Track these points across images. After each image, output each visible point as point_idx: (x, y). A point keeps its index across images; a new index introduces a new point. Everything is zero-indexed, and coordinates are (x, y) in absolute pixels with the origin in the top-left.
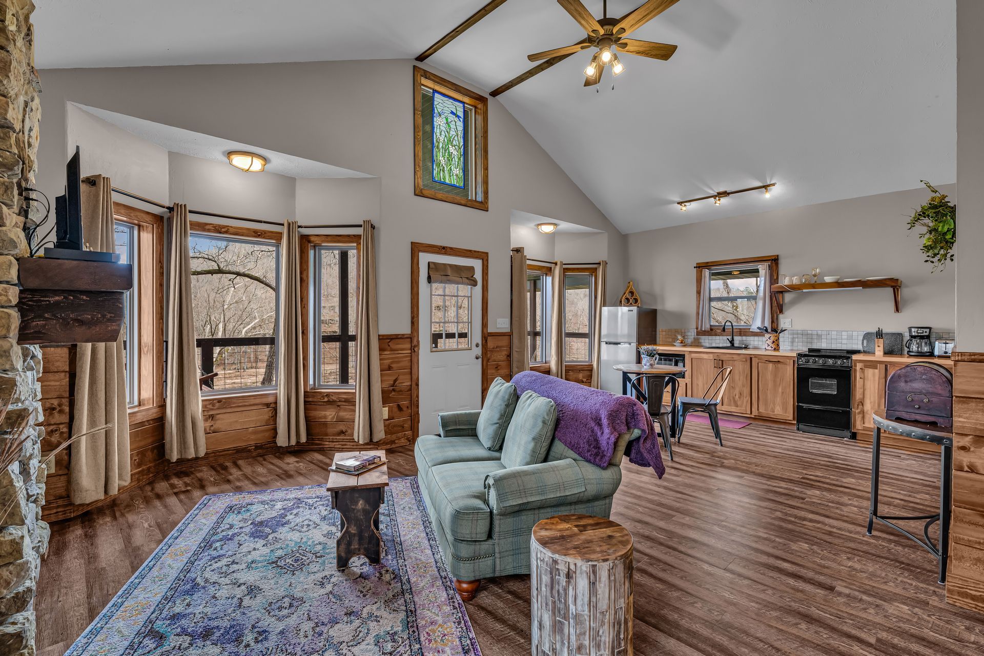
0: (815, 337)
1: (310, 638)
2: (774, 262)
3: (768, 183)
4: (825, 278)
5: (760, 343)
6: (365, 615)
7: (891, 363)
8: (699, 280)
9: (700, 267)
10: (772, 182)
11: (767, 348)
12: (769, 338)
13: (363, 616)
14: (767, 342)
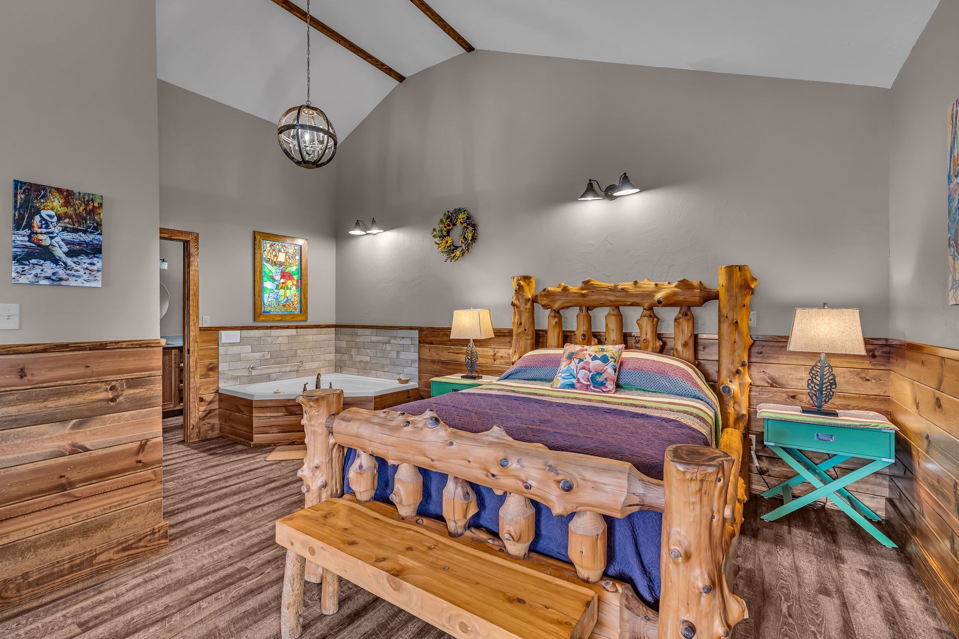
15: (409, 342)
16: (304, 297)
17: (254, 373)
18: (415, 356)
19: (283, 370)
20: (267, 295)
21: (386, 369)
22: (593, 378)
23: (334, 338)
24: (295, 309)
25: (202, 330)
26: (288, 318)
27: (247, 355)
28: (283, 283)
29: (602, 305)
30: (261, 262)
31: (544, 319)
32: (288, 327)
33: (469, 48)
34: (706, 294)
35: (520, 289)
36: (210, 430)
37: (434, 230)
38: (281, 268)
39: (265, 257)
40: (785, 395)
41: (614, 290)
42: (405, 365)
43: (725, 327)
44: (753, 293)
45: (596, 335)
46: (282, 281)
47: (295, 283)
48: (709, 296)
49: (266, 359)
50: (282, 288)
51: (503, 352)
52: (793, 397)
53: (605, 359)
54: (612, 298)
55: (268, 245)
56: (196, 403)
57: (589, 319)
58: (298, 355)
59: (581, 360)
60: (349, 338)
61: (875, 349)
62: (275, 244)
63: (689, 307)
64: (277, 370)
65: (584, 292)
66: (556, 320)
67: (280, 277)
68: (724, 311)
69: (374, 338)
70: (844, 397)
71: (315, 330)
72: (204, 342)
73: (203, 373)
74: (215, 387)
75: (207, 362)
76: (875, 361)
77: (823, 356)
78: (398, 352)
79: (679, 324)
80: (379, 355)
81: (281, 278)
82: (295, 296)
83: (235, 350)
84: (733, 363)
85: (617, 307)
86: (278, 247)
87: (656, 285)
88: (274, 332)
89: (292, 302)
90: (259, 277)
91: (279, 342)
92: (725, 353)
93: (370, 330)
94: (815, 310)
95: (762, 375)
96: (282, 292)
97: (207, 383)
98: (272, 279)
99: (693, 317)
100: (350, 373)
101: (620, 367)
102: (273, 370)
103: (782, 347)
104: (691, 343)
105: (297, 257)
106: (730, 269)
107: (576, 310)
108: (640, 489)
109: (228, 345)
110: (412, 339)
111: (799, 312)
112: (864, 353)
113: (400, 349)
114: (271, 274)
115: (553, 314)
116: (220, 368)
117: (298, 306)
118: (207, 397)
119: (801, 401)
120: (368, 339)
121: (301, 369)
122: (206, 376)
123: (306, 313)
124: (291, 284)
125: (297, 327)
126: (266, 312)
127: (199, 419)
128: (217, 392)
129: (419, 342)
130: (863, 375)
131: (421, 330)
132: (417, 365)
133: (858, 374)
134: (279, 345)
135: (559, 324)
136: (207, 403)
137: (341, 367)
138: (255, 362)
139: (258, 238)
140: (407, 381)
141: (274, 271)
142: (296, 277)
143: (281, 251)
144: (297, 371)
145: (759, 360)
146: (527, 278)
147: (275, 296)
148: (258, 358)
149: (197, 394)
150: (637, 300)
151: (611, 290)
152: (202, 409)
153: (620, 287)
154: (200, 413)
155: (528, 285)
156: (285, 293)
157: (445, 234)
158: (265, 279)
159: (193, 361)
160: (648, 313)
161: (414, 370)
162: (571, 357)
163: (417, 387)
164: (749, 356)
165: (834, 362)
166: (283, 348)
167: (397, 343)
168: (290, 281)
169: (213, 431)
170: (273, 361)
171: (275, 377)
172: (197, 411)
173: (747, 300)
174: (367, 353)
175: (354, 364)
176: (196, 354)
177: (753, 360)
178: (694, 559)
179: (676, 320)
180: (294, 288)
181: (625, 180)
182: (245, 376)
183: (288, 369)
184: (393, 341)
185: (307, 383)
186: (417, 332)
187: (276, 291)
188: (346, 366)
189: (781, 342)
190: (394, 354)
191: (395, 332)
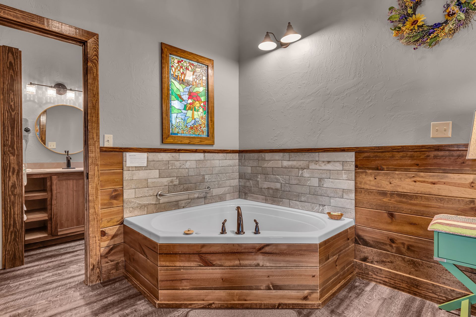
15: (338, 167)
16: (211, 120)
17: (162, 200)
18: (351, 185)
19: (192, 197)
20: (175, 115)
23: (237, 164)
24: (203, 132)
25: (104, 150)
26: (197, 141)
27: (154, 180)
28: (190, 104)
30: (168, 78)
32: (196, 151)
36: (113, 269)
38: (188, 87)
39: (172, 73)
42: (332, 195)
46: (190, 101)
47: (202, 104)
49: (175, 185)
50: (190, 109)
55: (176, 61)
56: (97, 238)
58: (206, 181)
60: (255, 164)
62: (182, 61)
64: (185, 197)
67: (187, 96)
69: (286, 163)
71: (221, 155)
72: (106, 165)
73: (106, 202)
74: (120, 218)
75: (109, 188)
78: (320, 180)
80: (294, 182)
81: (189, 98)
82: (202, 118)
83: (142, 174)
86: (185, 64)
88: (183, 156)
89: (200, 125)
90: (166, 94)
91: (187, 166)
93: (281, 154)
96: (189, 113)
97: (111, 214)
98: (180, 97)
100: (256, 200)
102: (182, 196)
105: (204, 78)
109: (134, 169)
110: (344, 163)
113: (324, 176)
114: (179, 93)
116: (126, 196)
117: (205, 129)
118: (110, 230)
120: (279, 164)
121: (208, 195)
122: (110, 205)
123: (213, 137)
124: (198, 105)
125: (204, 152)
126: (174, 134)
127: (101, 256)
128: (122, 223)
129: (356, 166)
131: (358, 151)
132: (353, 196)
134: (187, 170)
136: (110, 237)
137: (246, 194)
138: (163, 189)
139: (165, 50)
140: (339, 217)
141: (182, 90)
142: (203, 99)
143: (188, 69)
144: (205, 198)
147: (183, 117)
148: (166, 184)
149: (98, 227)
152: (104, 244)
154: (102, 250)
156: (193, 114)
158: (173, 97)
159: (92, 188)
161: (348, 203)
163: (353, 224)
166: (191, 173)
167: (320, 168)
168: (197, 102)
169: (117, 270)
170: (182, 187)
171: (183, 205)
172: (98, 248)
174: (277, 179)
175: (261, 191)
176: (96, 179)
180: (201, 110)
182: (153, 204)
183: (196, 196)
184: (312, 166)
185: (225, 221)
186: (353, 154)
187: (184, 111)
188: (250, 191)
190: (315, 182)
191: (316, 156)
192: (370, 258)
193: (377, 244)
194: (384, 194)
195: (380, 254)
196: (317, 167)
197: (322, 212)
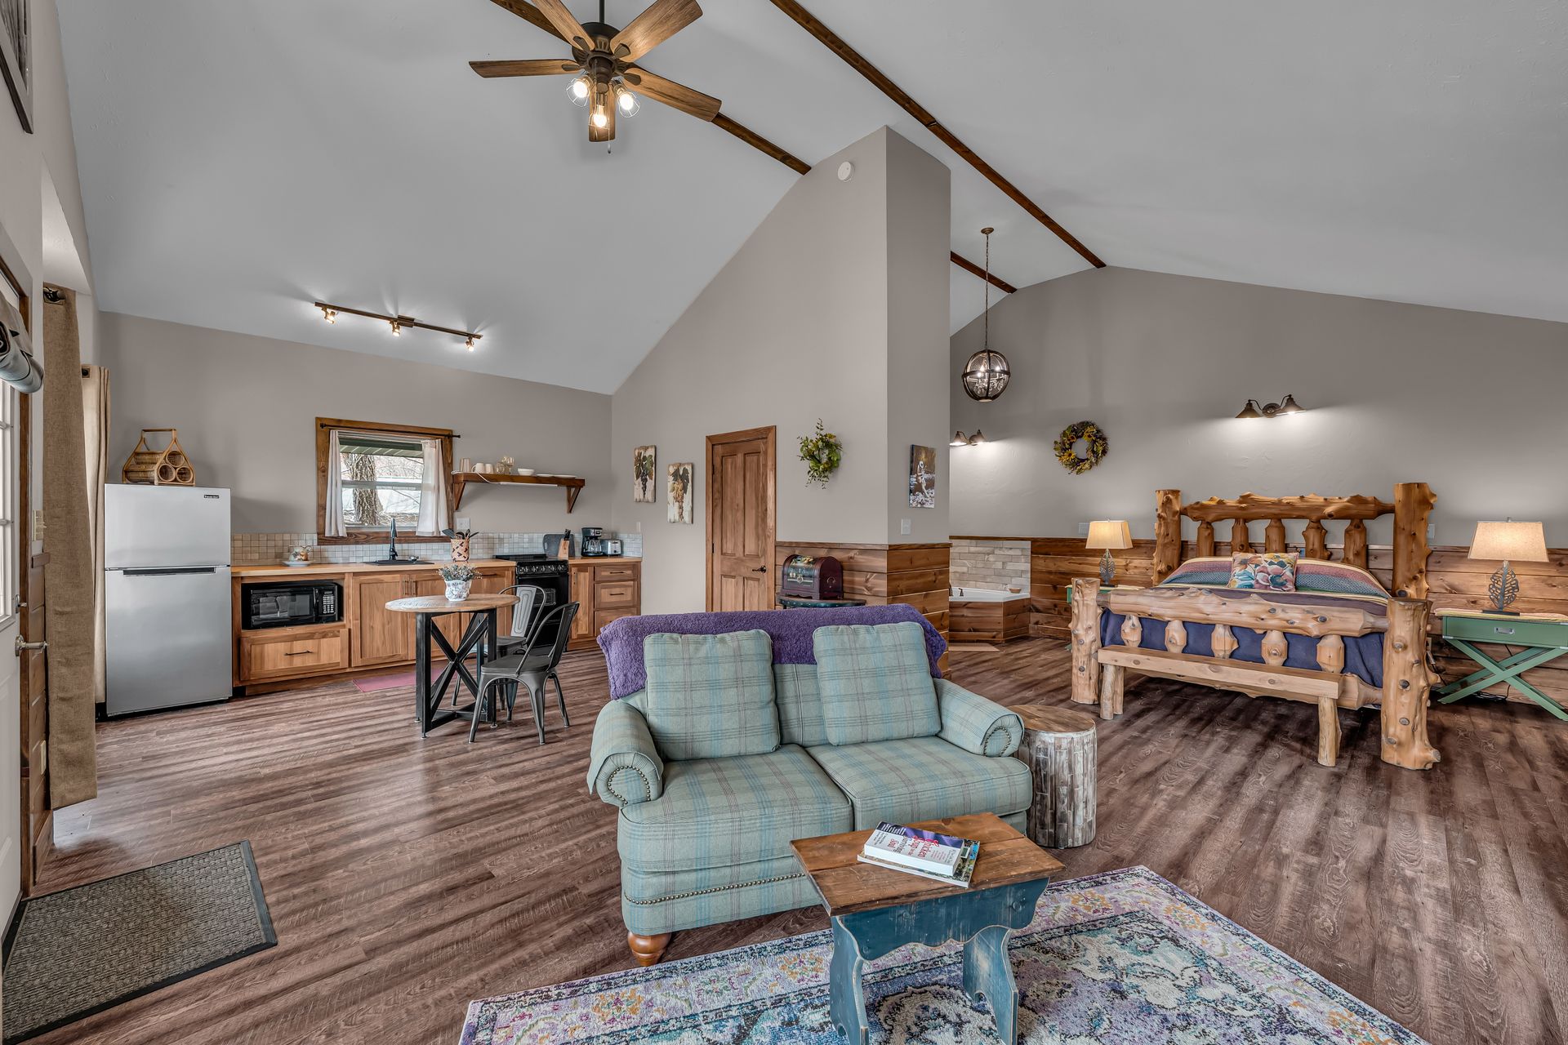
0: (497, 541)
1: (1203, 1026)
2: (447, 439)
3: (474, 333)
4: (519, 470)
5: (429, 553)
6: (1109, 975)
7: (600, 565)
8: (323, 451)
9: (324, 426)
10: (479, 334)
11: (458, 558)
12: (461, 545)
13: (1113, 976)
14: (457, 550)
15: (1018, 552)
18: (1027, 567)
21: (988, 580)
22: (1272, 579)
29: (1264, 517)
31: (1191, 530)
33: (1099, 264)
34: (1381, 508)
35: (1167, 503)
37: (1056, 442)
40: (1465, 601)
41: (1279, 503)
42: (1013, 575)
43: (1402, 539)
44: (1432, 508)
45: (1251, 545)
48: (1382, 510)
51: (1136, 562)
52: (1474, 602)
53: (1282, 565)
54: (1273, 511)
57: (1246, 531)
59: (1257, 565)
61: (1562, 559)
63: (1361, 520)
65: (1244, 505)
66: (1209, 531)
68: (1401, 524)
69: (973, 549)
70: (1529, 602)
76: (1561, 569)
77: (1505, 564)
78: (1003, 563)
79: (1350, 535)
80: (980, 565)
84: (1409, 570)
85: (1280, 520)
87: (1326, 499)
92: (1401, 562)
93: (968, 541)
94: (1497, 524)
95: (1440, 582)
99: (1365, 529)
101: (1296, 571)
103: (1463, 557)
104: (1363, 553)
106: (1408, 487)
107: (1232, 522)
108: (1371, 619)
110: (1023, 549)
111: (1481, 526)
112: (1546, 559)
113: (1006, 560)
115: (1204, 526)
119: (1483, 605)
120: (965, 550)
129: (1032, 552)
130: (1550, 582)
131: (1034, 541)
132: (1029, 575)
133: (1543, 581)
135: (1212, 535)
140: (1019, 591)
145: (1437, 569)
146: (1176, 492)
150: (1304, 513)
151: (1273, 504)
153: (1285, 501)
155: (1177, 498)
157: (1067, 446)
160: (1315, 525)
161: (1026, 581)
162: (1244, 563)
163: (1029, 595)
164: (1427, 565)
165: (1517, 570)
173: (1426, 514)
177: (1430, 569)
178: (1409, 649)
179: (1347, 532)
181: (1291, 402)
184: (997, 552)
186: (1029, 543)
189: (1460, 553)
190: (999, 565)
191: (1000, 542)
192: (1041, 622)
193: (1046, 610)
194: (1050, 573)
195: (1048, 617)
196: (1002, 553)
197: (1005, 590)
